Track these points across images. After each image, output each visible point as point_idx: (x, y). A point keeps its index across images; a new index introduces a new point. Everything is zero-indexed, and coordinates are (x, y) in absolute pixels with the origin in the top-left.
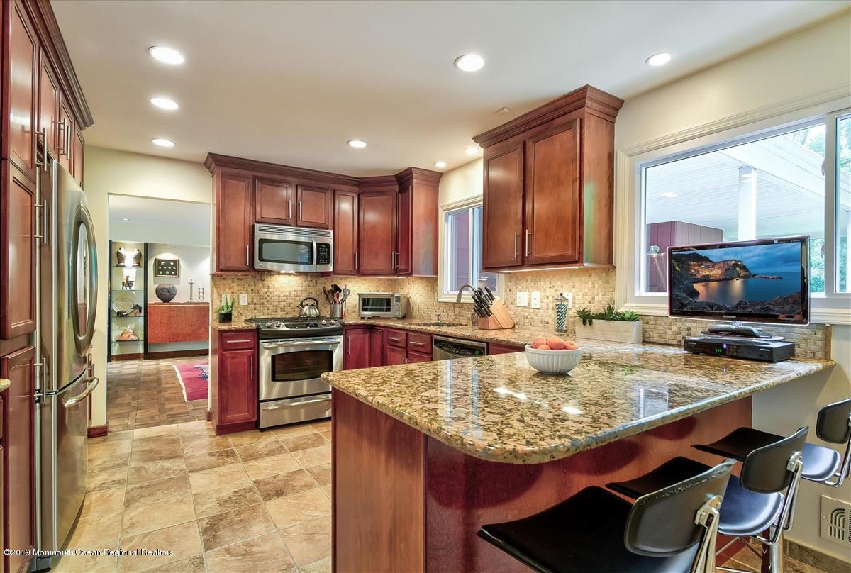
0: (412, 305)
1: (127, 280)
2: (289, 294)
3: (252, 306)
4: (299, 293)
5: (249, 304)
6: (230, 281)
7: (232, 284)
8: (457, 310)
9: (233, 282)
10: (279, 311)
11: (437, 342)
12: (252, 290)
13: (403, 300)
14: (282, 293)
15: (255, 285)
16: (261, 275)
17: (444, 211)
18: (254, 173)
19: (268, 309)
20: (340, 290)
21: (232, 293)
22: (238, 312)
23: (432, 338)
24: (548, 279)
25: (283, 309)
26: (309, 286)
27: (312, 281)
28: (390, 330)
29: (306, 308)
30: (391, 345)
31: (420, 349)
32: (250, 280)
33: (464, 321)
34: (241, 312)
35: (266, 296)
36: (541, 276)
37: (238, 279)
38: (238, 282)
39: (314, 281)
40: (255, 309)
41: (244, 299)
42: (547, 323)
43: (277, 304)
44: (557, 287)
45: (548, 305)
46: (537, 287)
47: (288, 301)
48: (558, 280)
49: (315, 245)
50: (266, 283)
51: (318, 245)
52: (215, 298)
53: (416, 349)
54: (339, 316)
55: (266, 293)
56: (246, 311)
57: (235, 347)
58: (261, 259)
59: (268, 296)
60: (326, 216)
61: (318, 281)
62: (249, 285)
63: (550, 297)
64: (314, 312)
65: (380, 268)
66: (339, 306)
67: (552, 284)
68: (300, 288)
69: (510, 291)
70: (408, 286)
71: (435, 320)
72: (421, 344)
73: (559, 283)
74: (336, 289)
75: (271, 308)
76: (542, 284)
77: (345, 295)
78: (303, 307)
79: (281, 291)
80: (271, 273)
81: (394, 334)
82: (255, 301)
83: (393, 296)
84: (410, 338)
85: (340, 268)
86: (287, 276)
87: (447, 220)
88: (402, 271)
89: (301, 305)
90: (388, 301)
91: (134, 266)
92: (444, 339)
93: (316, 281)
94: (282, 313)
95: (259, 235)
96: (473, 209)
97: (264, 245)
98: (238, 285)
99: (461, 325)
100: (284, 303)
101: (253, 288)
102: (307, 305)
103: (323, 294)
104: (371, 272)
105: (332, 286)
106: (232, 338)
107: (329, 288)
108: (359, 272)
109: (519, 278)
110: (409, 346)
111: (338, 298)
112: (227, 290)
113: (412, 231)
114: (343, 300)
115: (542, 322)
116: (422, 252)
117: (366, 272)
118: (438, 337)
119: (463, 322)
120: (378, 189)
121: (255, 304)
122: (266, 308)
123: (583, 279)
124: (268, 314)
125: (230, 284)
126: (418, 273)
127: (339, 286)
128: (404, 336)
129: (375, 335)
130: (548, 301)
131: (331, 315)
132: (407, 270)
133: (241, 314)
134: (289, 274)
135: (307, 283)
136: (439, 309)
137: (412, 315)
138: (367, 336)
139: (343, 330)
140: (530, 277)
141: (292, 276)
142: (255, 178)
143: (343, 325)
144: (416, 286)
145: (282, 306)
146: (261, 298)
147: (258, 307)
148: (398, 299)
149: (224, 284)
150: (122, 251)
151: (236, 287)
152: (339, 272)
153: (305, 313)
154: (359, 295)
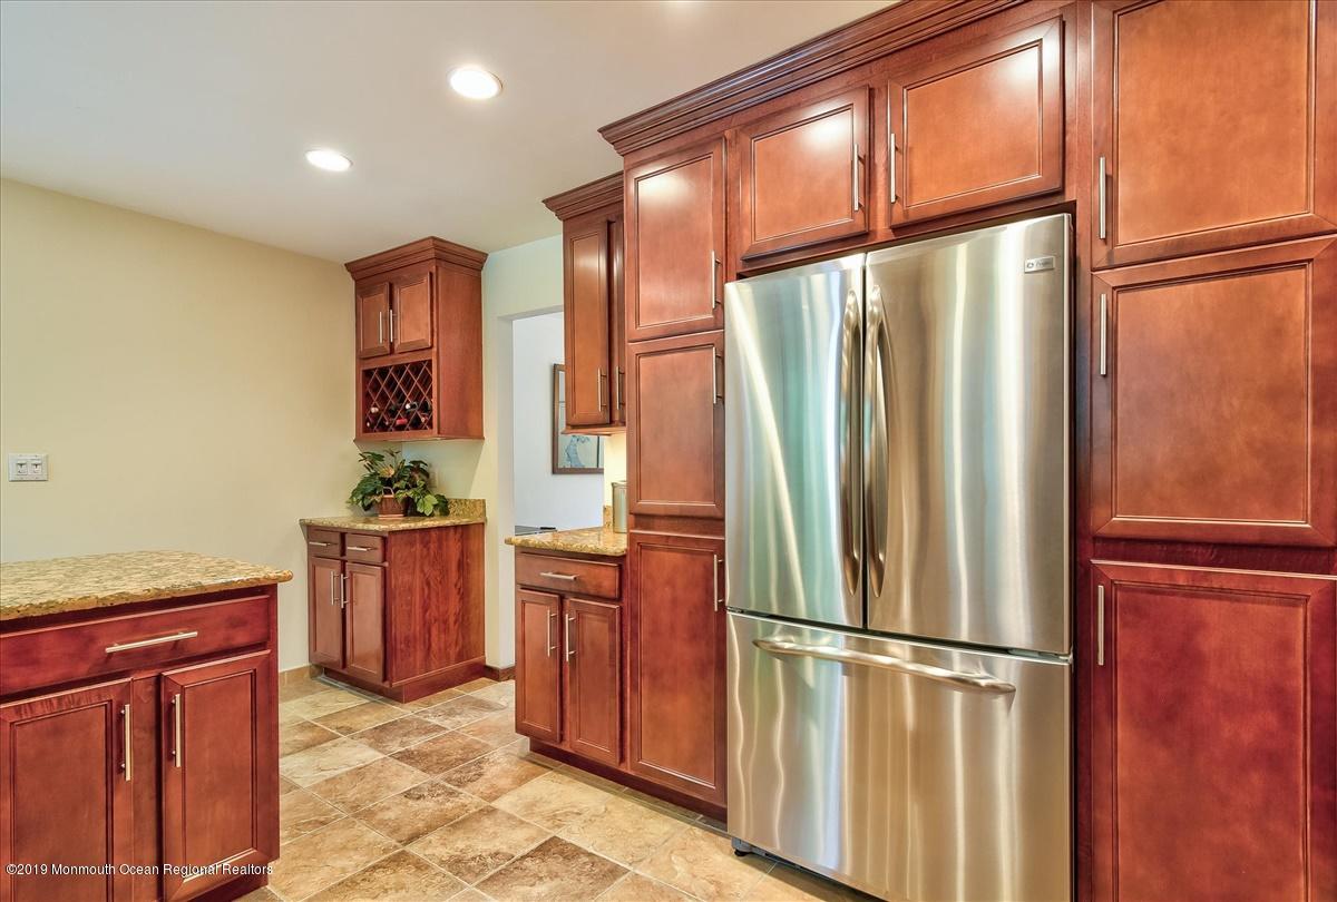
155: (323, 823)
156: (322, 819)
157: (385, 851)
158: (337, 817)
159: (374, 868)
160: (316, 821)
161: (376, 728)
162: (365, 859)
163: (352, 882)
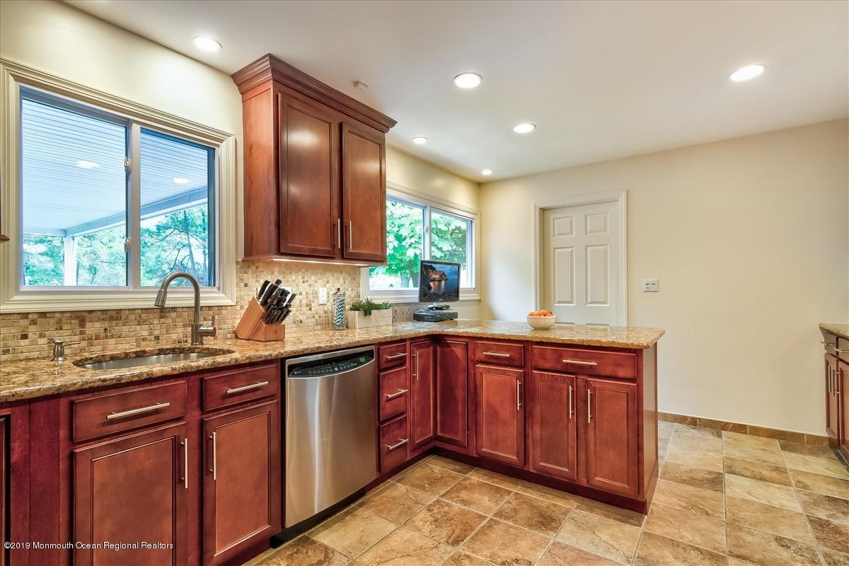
8: (95, 327)
24: (300, 273)
36: (291, 269)
42: (301, 322)
44: (310, 282)
45: (301, 301)
46: (288, 282)
48: (312, 275)
63: (304, 293)
67: (306, 278)
69: (246, 285)
73: (313, 278)
76: (294, 277)
109: (261, 269)
115: (294, 323)
123: (336, 275)
130: (301, 297)
140: (276, 269)
155: (707, 514)
156: (710, 512)
157: (715, 548)
158: (719, 517)
159: (697, 549)
160: (706, 511)
161: (827, 497)
162: (700, 542)
163: (678, 544)
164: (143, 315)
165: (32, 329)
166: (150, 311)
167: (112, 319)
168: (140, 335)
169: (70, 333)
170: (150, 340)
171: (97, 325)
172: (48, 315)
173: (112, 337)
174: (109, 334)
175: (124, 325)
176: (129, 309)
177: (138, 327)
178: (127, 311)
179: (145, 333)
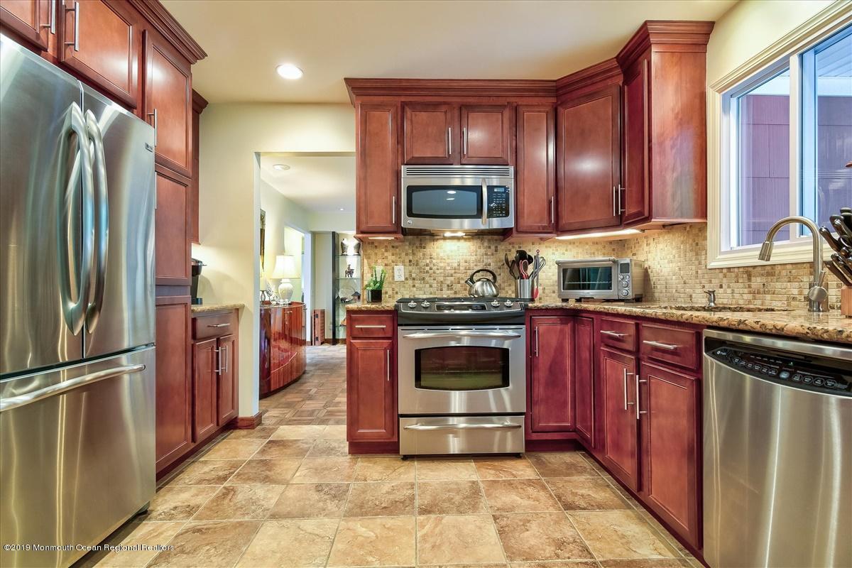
0: (653, 278)
1: (349, 267)
2: (459, 265)
3: (410, 282)
4: (472, 265)
5: (406, 279)
6: (383, 250)
7: (386, 254)
8: (757, 282)
9: (386, 251)
10: (445, 288)
11: (713, 345)
12: (410, 261)
13: (635, 271)
14: (448, 265)
15: (414, 254)
16: (421, 240)
17: (720, 91)
18: (403, 99)
19: (431, 286)
20: (530, 259)
21: (386, 265)
22: (393, 289)
23: (699, 335)
25: (450, 287)
26: (486, 254)
27: (490, 247)
28: (605, 318)
29: (478, 284)
30: (607, 346)
31: (668, 358)
32: (407, 247)
33: (779, 304)
34: (397, 290)
35: (427, 268)
37: (393, 247)
38: (392, 250)
39: (493, 247)
40: (414, 286)
41: (400, 272)
43: (442, 279)
47: (458, 275)
49: (485, 190)
50: (428, 251)
51: (490, 188)
52: (366, 272)
53: (659, 356)
54: (527, 296)
55: (427, 265)
56: (402, 289)
57: (367, 335)
58: (410, 214)
59: (431, 269)
60: (503, 146)
61: (499, 247)
62: (407, 254)
64: (489, 290)
65: (592, 218)
66: (527, 282)
68: (473, 258)
70: (646, 249)
71: (702, 301)
72: (671, 347)
74: (522, 255)
75: (435, 285)
77: (537, 267)
78: (474, 283)
79: (448, 261)
80: (431, 235)
81: (612, 326)
82: (414, 275)
83: (614, 262)
84: (645, 333)
85: (527, 222)
86: (455, 241)
87: (726, 109)
88: (631, 216)
89: (471, 279)
90: (607, 272)
91: (354, 255)
92: (730, 336)
93: (496, 247)
94: (449, 292)
95: (406, 181)
96: (801, 56)
97: (414, 194)
98: (393, 255)
99: (773, 310)
100: (452, 278)
101: (411, 258)
102: (479, 280)
103: (506, 266)
104: (577, 226)
105: (517, 252)
106: (363, 322)
107: (513, 256)
108: (558, 227)
110: (642, 350)
111: (526, 269)
112: (379, 261)
113: (650, 141)
114: (535, 274)
116: (670, 178)
117: (567, 228)
118: (714, 334)
119: (776, 304)
120: (587, 90)
121: (414, 279)
122: (428, 286)
124: (431, 294)
125: (383, 254)
126: (664, 216)
127: (529, 253)
128: (632, 330)
129: (582, 327)
131: (517, 296)
132: (641, 213)
133: (397, 293)
134: (458, 238)
135: (483, 251)
136: (710, 282)
137: (653, 296)
138: (568, 328)
139: (526, 316)
141: (462, 241)
142: (404, 105)
143: (526, 309)
144: (661, 246)
145: (449, 282)
146: (422, 271)
147: (417, 283)
148: (625, 268)
149: (376, 254)
150: (344, 242)
151: (391, 258)
152: (525, 229)
153: (476, 292)
154: (558, 263)
164: (794, 271)
165: (725, 280)
166: (799, 266)
167: (769, 274)
168: (790, 293)
169: (742, 286)
170: (800, 300)
171: (759, 279)
172: (732, 270)
173: (768, 293)
174: (766, 290)
175: (777, 281)
176: (781, 264)
177: (789, 284)
178: (779, 266)
179: (795, 292)
